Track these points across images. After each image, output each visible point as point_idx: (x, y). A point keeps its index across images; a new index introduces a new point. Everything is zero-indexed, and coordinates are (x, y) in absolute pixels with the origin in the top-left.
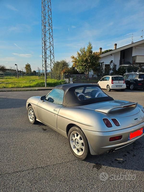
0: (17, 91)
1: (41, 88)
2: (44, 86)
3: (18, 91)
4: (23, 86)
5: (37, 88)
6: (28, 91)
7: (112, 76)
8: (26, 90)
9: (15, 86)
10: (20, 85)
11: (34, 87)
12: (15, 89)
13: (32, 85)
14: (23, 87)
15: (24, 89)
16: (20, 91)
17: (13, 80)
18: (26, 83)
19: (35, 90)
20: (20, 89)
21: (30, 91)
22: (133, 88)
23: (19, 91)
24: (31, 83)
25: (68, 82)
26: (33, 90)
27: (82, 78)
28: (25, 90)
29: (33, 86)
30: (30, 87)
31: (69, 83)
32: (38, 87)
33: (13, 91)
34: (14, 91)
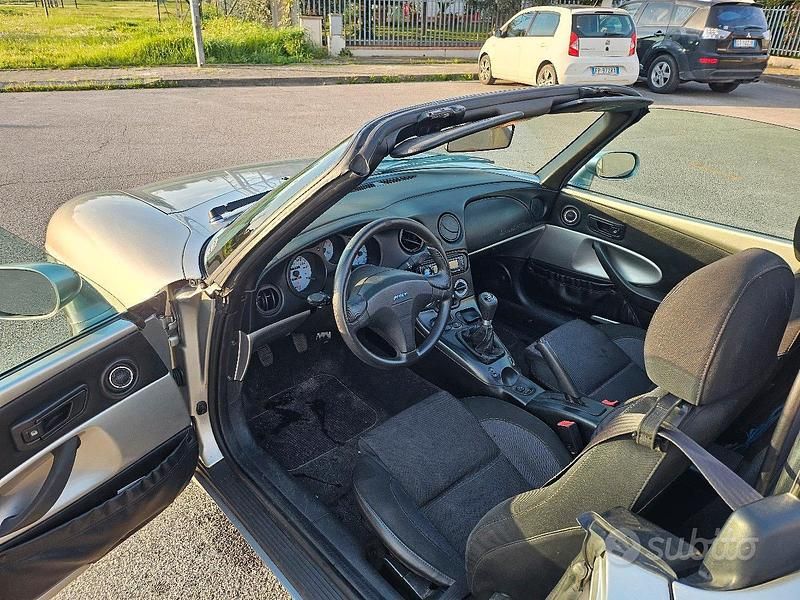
0: (33, 90)
1: (177, 70)
2: (191, 61)
3: (39, 90)
4: (68, 60)
5: (151, 74)
6: (102, 88)
7: (575, 11)
8: (87, 85)
9: (23, 58)
10: (56, 53)
11: (132, 65)
12: (23, 78)
13: (123, 56)
14: (73, 66)
15: (76, 76)
16: (51, 90)
17: (21, 21)
18: (87, 40)
19: (139, 83)
20: (50, 77)
21: (113, 88)
22: (665, 79)
23: (45, 90)
24: (117, 40)
25: (317, 39)
26: (127, 83)
27: (389, 20)
28: (81, 85)
29: (126, 60)
30: (111, 63)
31: (325, 43)
32: (153, 65)
33: (11, 90)
34: (20, 91)
